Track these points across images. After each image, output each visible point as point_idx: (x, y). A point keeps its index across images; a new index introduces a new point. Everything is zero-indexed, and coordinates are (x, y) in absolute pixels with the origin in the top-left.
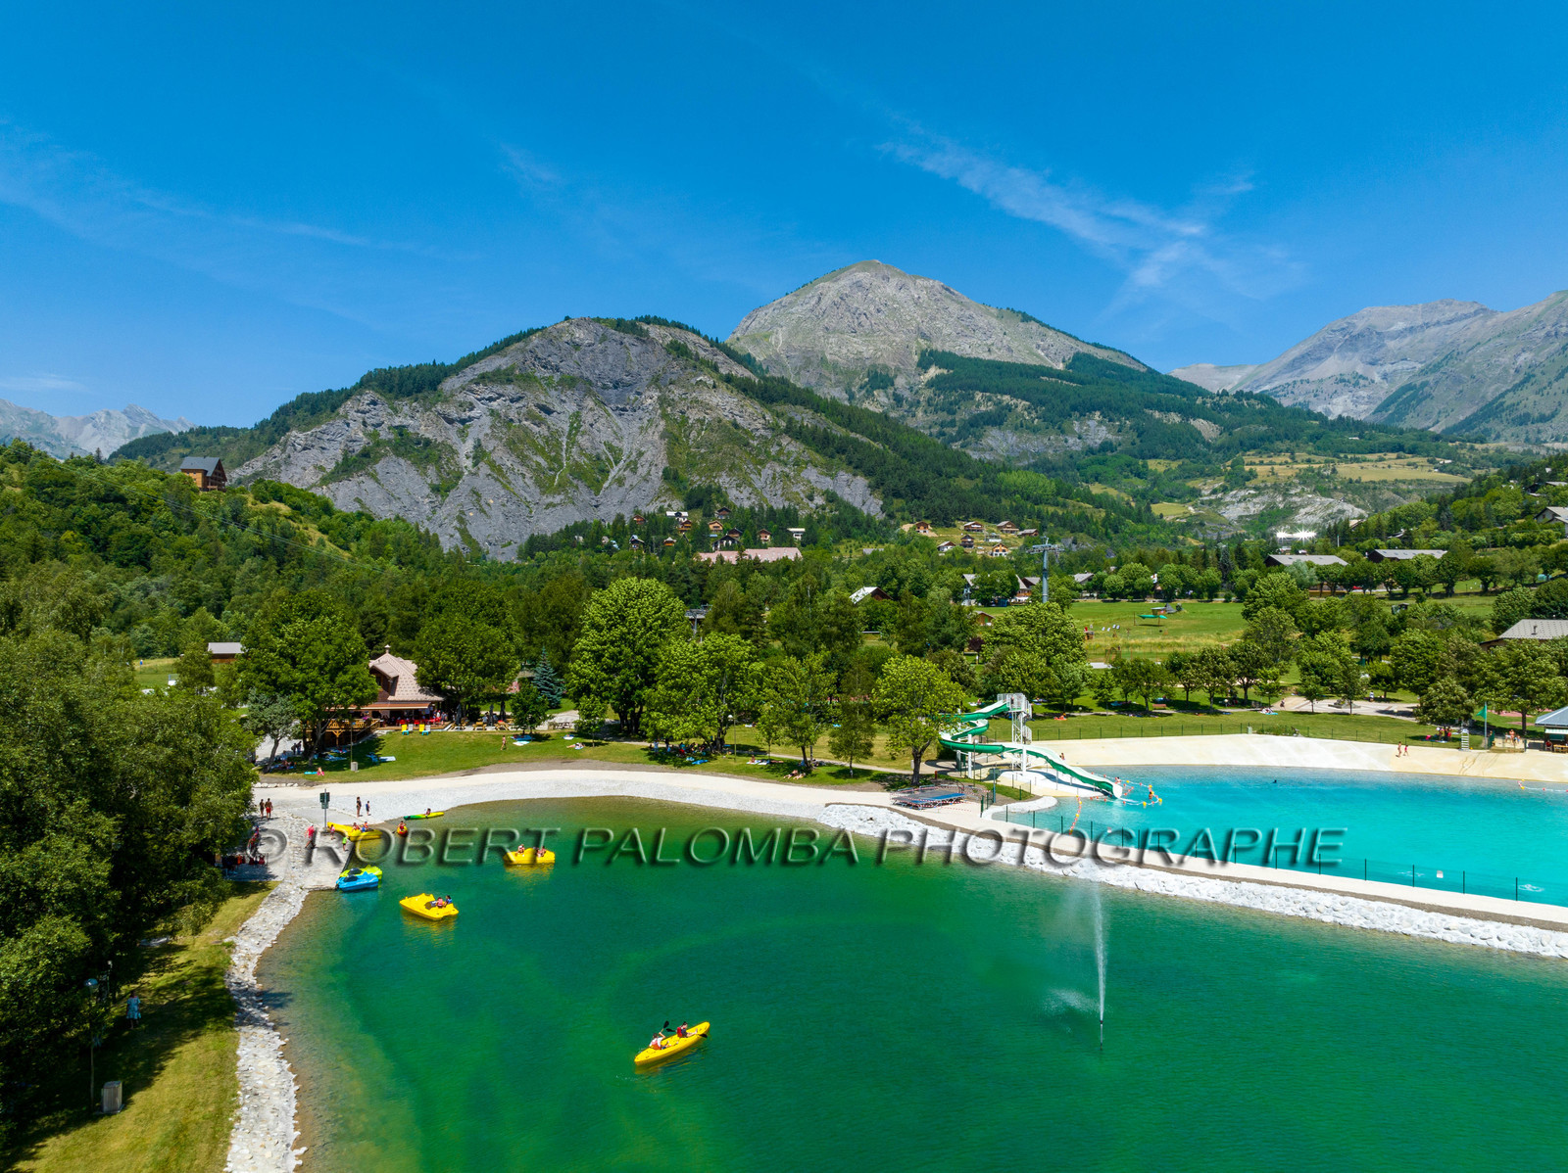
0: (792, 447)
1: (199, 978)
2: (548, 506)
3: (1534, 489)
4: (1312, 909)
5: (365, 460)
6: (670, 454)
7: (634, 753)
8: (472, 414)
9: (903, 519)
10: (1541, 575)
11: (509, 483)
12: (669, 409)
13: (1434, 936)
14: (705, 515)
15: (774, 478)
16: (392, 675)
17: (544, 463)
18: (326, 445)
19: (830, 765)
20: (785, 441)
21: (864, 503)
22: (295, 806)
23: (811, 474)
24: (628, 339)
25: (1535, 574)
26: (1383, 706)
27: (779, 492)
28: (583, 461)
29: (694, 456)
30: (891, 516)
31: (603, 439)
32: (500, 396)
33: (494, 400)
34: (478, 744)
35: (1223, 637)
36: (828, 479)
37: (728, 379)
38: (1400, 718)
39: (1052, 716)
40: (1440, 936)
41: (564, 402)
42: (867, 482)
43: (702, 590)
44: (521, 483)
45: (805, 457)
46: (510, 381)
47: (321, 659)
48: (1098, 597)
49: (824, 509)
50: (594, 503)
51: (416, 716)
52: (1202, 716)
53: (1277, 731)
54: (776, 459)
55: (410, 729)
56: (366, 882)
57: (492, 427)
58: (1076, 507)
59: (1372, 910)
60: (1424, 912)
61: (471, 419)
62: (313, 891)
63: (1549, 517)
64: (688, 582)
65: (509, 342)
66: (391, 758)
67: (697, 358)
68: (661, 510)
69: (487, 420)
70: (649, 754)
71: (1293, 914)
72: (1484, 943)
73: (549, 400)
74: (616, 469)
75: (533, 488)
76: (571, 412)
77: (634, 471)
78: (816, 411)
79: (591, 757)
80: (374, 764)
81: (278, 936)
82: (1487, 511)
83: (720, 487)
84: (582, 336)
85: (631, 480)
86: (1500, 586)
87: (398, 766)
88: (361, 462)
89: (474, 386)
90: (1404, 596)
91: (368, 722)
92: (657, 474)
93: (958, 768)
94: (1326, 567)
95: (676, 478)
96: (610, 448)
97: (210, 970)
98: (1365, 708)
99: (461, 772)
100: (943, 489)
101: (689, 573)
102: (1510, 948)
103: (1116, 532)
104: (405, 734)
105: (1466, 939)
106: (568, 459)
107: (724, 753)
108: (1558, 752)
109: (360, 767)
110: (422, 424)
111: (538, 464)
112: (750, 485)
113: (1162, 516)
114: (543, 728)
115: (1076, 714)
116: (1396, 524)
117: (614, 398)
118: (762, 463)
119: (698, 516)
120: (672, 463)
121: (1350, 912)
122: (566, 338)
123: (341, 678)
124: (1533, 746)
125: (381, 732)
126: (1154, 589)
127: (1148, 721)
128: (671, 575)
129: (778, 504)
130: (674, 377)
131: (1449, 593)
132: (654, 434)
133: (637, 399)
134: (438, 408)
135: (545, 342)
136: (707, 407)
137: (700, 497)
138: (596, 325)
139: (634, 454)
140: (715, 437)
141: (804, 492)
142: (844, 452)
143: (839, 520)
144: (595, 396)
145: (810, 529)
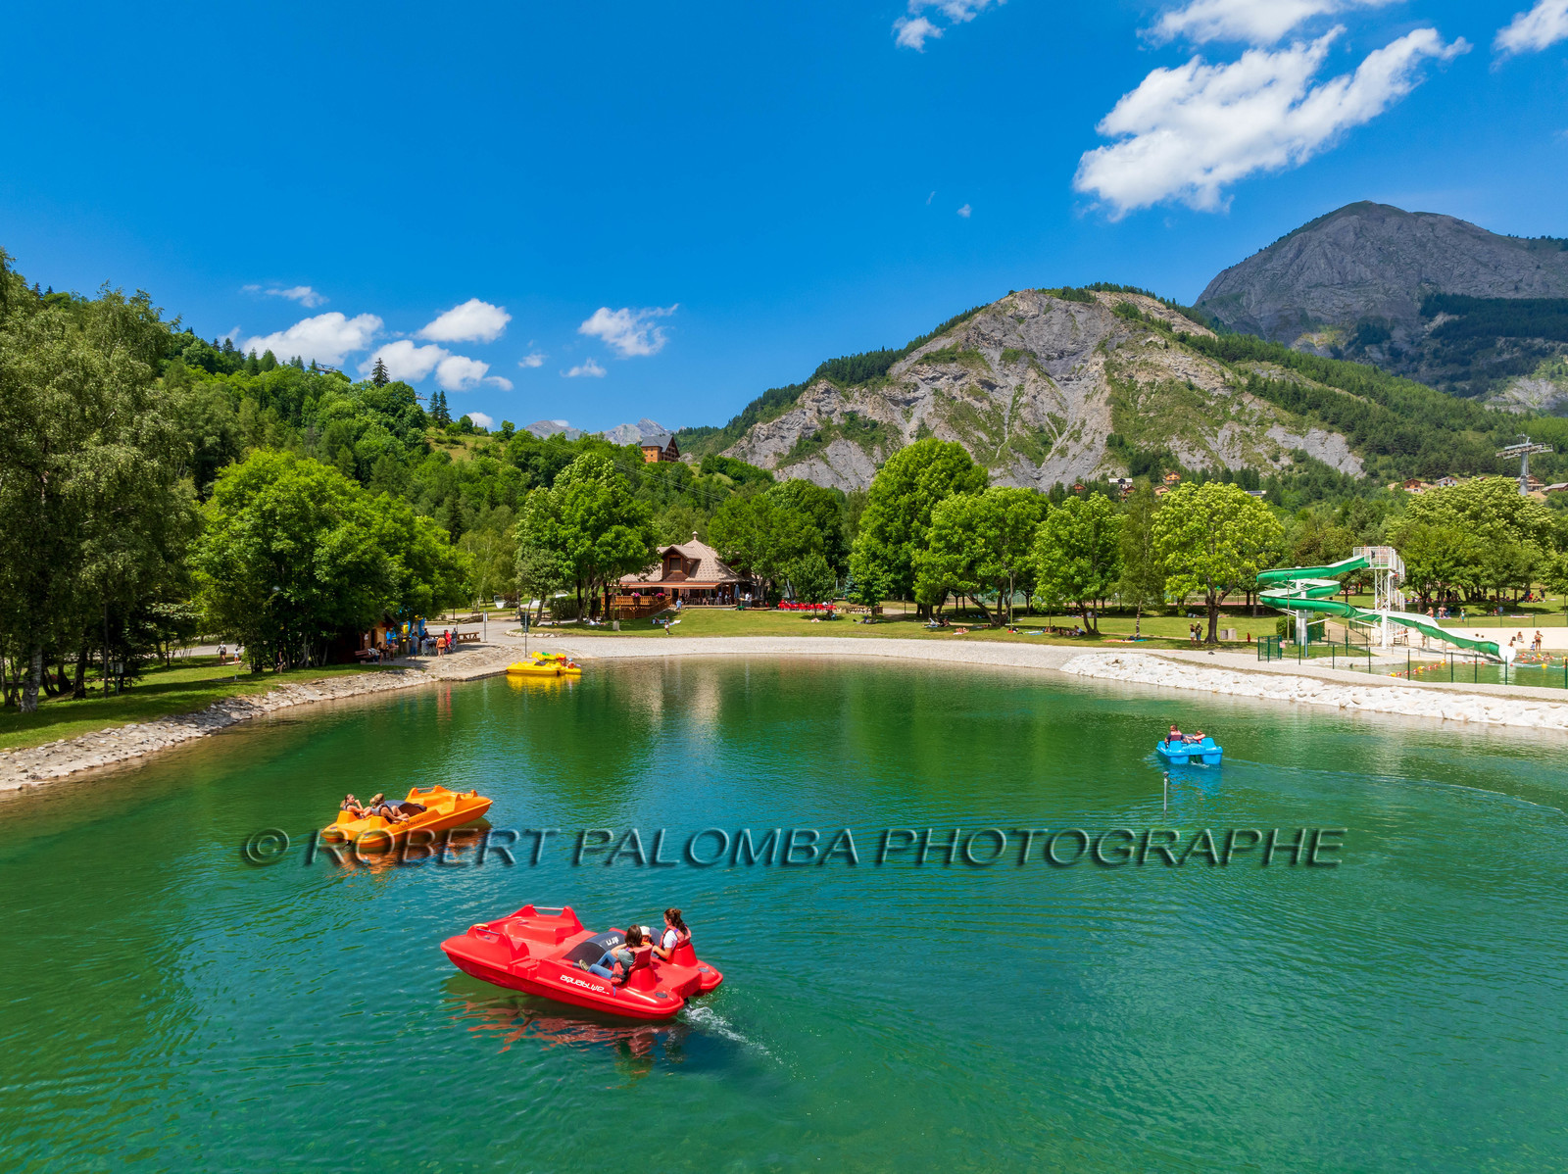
0: (1255, 405)
5: (817, 444)
6: (1116, 420)
8: (917, 394)
9: (1389, 478)
12: (1116, 374)
14: (1151, 481)
15: (1232, 439)
16: (694, 559)
17: (985, 438)
18: (786, 434)
20: (1247, 399)
21: (1341, 462)
23: (1277, 433)
24: (1075, 306)
27: (1238, 454)
28: (1026, 434)
29: (1142, 421)
30: (1374, 475)
31: (1047, 411)
32: (945, 374)
33: (938, 379)
36: (1298, 438)
37: (1183, 338)
41: (1007, 376)
42: (1344, 439)
45: (1271, 415)
46: (953, 360)
49: (1291, 470)
50: (1036, 475)
54: (1237, 419)
57: (936, 405)
61: (916, 399)
65: (953, 323)
67: (1147, 318)
68: (1104, 478)
69: (930, 399)
73: (992, 375)
74: (1060, 440)
76: (1014, 385)
77: (1077, 440)
78: (1286, 367)
83: (1169, 451)
84: (1026, 308)
85: (1075, 449)
88: (813, 446)
89: (918, 367)
92: (1100, 444)
95: (1121, 444)
96: (1054, 419)
100: (1443, 441)
106: (1010, 433)
110: (868, 407)
111: (980, 439)
112: (1204, 447)
117: (1059, 369)
118: (1220, 424)
119: (1144, 482)
120: (1118, 429)
122: (1010, 311)
129: (1236, 465)
130: (1123, 341)
132: (1099, 402)
133: (1082, 367)
134: (885, 390)
135: (988, 317)
136: (1156, 368)
137: (1147, 462)
138: (1041, 296)
139: (1078, 423)
140: (1166, 399)
141: (1267, 452)
142: (1317, 407)
143: (1309, 480)
144: (1038, 367)
145: (1271, 490)
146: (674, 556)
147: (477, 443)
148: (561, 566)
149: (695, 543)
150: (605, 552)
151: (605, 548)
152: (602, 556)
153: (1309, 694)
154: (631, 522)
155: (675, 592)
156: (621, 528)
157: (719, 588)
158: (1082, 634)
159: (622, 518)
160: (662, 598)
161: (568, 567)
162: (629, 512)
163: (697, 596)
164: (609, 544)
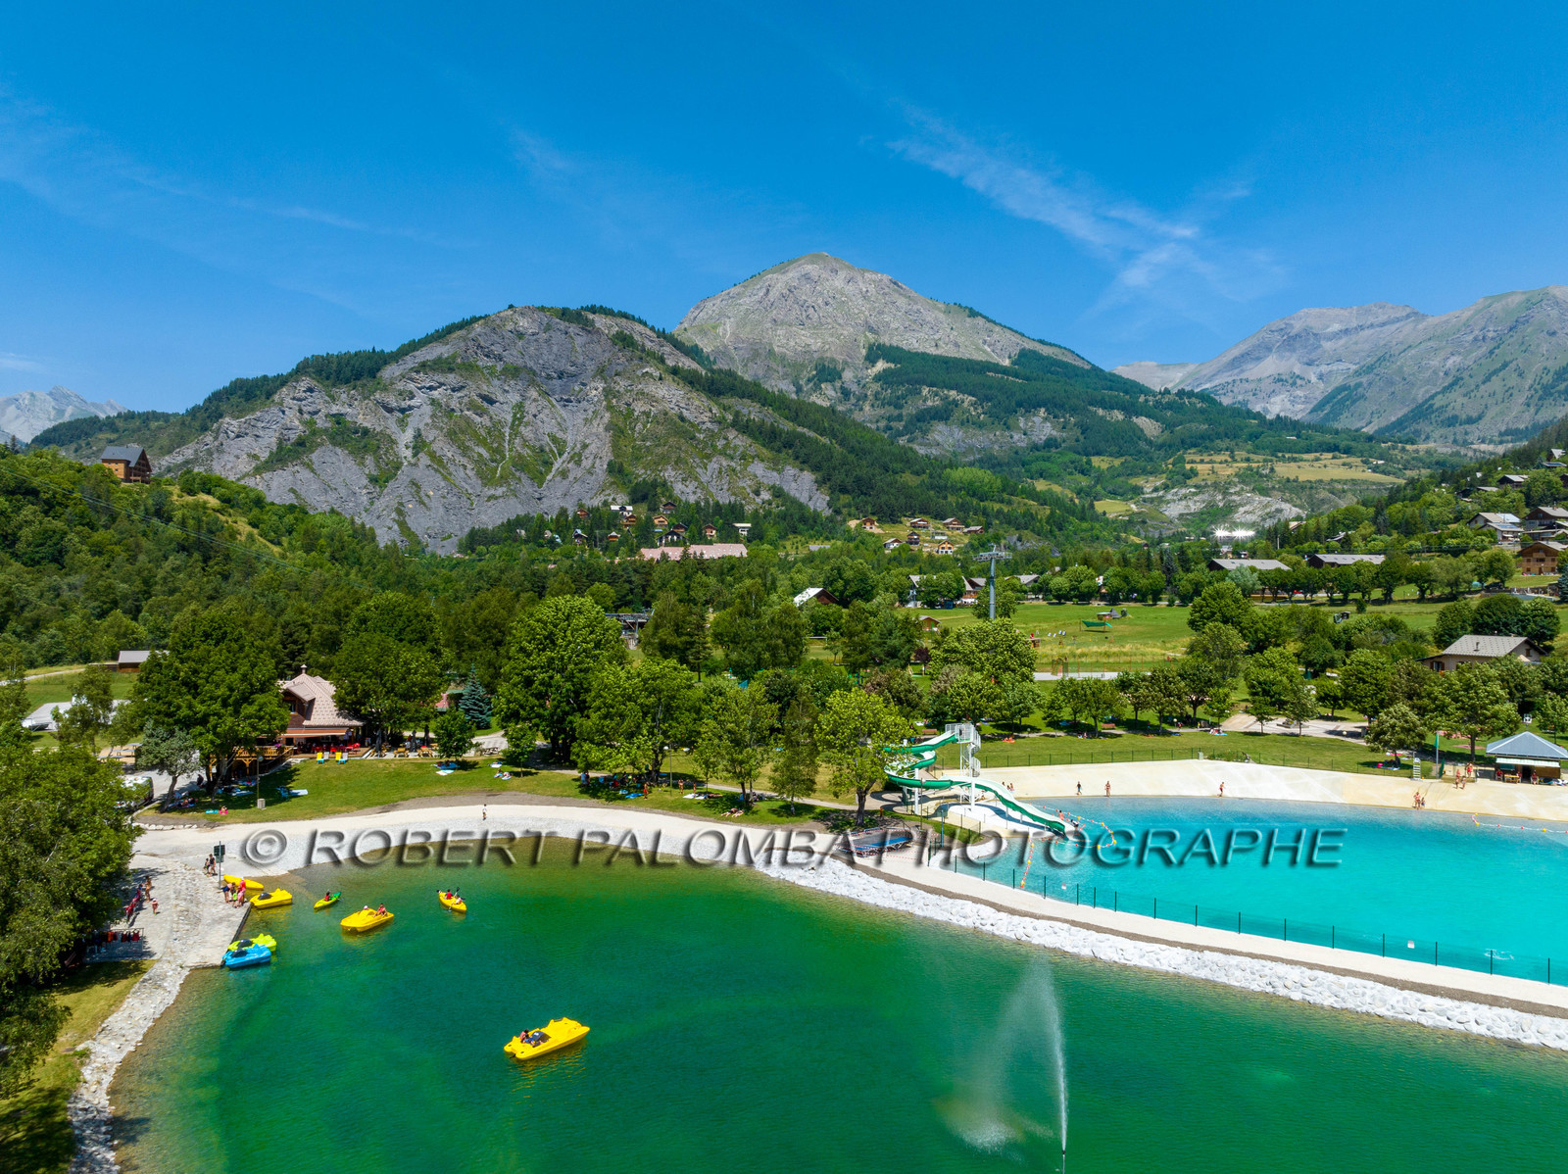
0: (739, 441)
1: (38, 1106)
2: (490, 498)
3: (1466, 494)
4: (1278, 983)
5: (301, 449)
6: (615, 447)
7: (564, 784)
8: (412, 403)
9: (850, 515)
10: (1475, 583)
11: (450, 474)
12: (614, 401)
13: (1408, 1018)
14: (649, 509)
15: (720, 472)
16: (307, 698)
17: (486, 454)
18: (261, 433)
19: (770, 798)
20: (732, 434)
21: (811, 499)
22: (190, 854)
23: (758, 469)
24: (573, 329)
25: (1470, 582)
26: (1331, 726)
27: (725, 487)
28: (526, 452)
29: (639, 449)
30: (837, 512)
31: (547, 431)
32: (441, 384)
33: (435, 389)
34: (398, 774)
35: (1168, 645)
36: (775, 474)
37: (675, 371)
38: (1349, 740)
39: (1002, 737)
40: (1414, 1018)
41: (507, 392)
42: (813, 477)
43: (644, 591)
44: (462, 474)
45: (752, 451)
46: (451, 370)
47: (222, 691)
48: (1043, 599)
49: (770, 504)
50: (537, 495)
51: (331, 744)
52: (1152, 737)
53: (1229, 757)
54: (723, 453)
55: (326, 757)
56: (256, 956)
57: (433, 416)
58: (1021, 505)
59: (1342, 986)
60: (1397, 990)
61: (410, 408)
62: (195, 969)
63: (1480, 524)
64: (630, 582)
65: (450, 329)
66: (303, 792)
67: (643, 350)
68: (606, 504)
69: (427, 409)
70: (580, 786)
71: (1259, 989)
72: (1461, 1027)
73: (492, 389)
74: (560, 461)
75: (476, 481)
76: (514, 402)
77: (578, 463)
78: (764, 405)
79: (518, 789)
80: (284, 799)
81: (145, 1035)
82: (1422, 516)
83: (665, 481)
84: (526, 325)
85: (575, 472)
86: (1437, 594)
87: (310, 801)
88: (296, 452)
89: (414, 375)
90: (1344, 602)
91: (281, 750)
92: (601, 467)
93: (904, 802)
94: (1269, 572)
95: (621, 471)
96: (554, 439)
97: (53, 1093)
98: (1315, 728)
99: (378, 808)
100: (890, 485)
101: (632, 573)
102: (1489, 1033)
103: (1060, 529)
104: (320, 762)
105: (1442, 1022)
106: (511, 450)
107: (659, 784)
108: (1508, 781)
109: (268, 804)
110: (361, 414)
111: (480, 455)
112: (696, 479)
113: (1105, 513)
114: (470, 755)
115: (1025, 734)
116: (1334, 527)
117: (558, 389)
118: (709, 457)
119: (643, 510)
120: (617, 456)
121: (1319, 989)
122: (510, 326)
123: (248, 709)
124: (1484, 775)
125: (295, 761)
126: (1099, 591)
127: (1098, 744)
128: (613, 575)
129: (725, 499)
130: (620, 368)
131: (1387, 599)
132: (599, 427)
133: (582, 390)
134: (377, 396)
135: (487, 330)
136: (653, 400)
137: (645, 490)
138: (541, 314)
139: (579, 446)
140: (661, 430)
141: (750, 487)
142: (791, 446)
143: (785, 515)
144: (539, 386)
145: (756, 525)
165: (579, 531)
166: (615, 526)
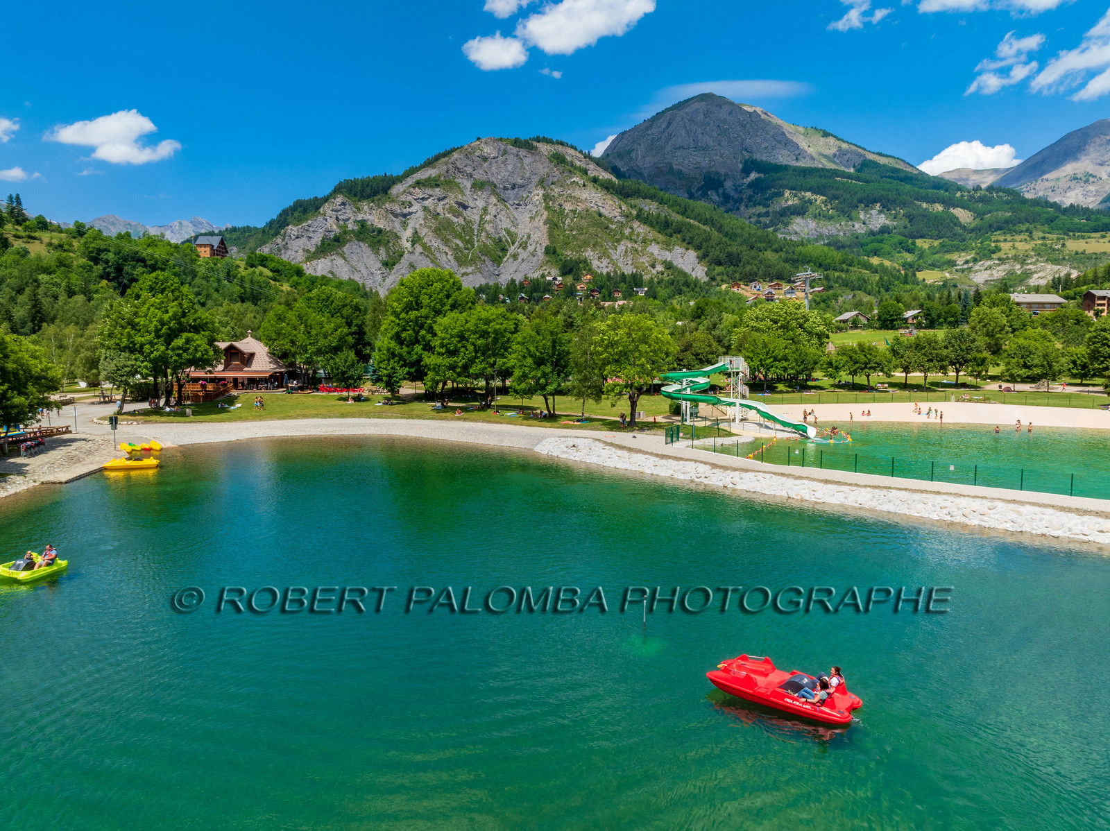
0: (641, 229)
2: (464, 274)
5: (336, 244)
6: (551, 236)
8: (411, 210)
9: (722, 281)
11: (437, 259)
12: (551, 203)
14: (574, 279)
15: (626, 252)
16: (250, 353)
17: (461, 245)
18: (311, 235)
20: (636, 224)
21: (693, 270)
23: (654, 249)
24: (523, 152)
27: (630, 262)
28: (489, 242)
29: (568, 237)
30: (713, 279)
31: (504, 227)
32: (431, 196)
33: (427, 199)
36: (667, 252)
37: (595, 180)
41: (476, 200)
42: (695, 254)
44: (445, 259)
45: (650, 236)
46: (437, 186)
49: (663, 274)
50: (497, 273)
52: (918, 392)
54: (629, 238)
57: (425, 219)
58: (856, 272)
61: (410, 213)
65: (437, 158)
67: (572, 165)
68: (543, 276)
69: (421, 214)
73: (465, 198)
74: (513, 248)
75: (454, 263)
76: (481, 207)
77: (525, 248)
78: (660, 203)
83: (586, 259)
84: (489, 151)
85: (523, 255)
88: (334, 245)
89: (412, 190)
92: (540, 252)
95: (554, 252)
96: (509, 233)
100: (754, 258)
103: (887, 291)
106: (478, 241)
110: (374, 217)
111: (457, 245)
112: (608, 257)
113: (924, 280)
115: (811, 391)
117: (512, 196)
118: (618, 241)
119: (569, 279)
120: (552, 242)
122: (478, 153)
125: (236, 393)
129: (628, 270)
130: (555, 179)
132: (540, 222)
133: (528, 196)
134: (387, 206)
135: (462, 156)
136: (577, 200)
137: (571, 266)
138: (500, 143)
139: (525, 237)
140: (584, 223)
141: (648, 262)
142: (680, 232)
143: (674, 281)
144: (498, 195)
145: (650, 288)
146: (233, 351)
147: (52, 238)
148: (140, 367)
149: (249, 339)
150: (178, 355)
151: (177, 352)
152: (175, 358)
153: (703, 476)
154: (196, 329)
155: (235, 380)
156: (190, 335)
157: (271, 376)
158: (545, 416)
159: (190, 325)
160: (226, 385)
161: (146, 367)
162: (195, 320)
163: (253, 383)
164: (179, 348)
165: (523, 295)
166: (549, 291)
